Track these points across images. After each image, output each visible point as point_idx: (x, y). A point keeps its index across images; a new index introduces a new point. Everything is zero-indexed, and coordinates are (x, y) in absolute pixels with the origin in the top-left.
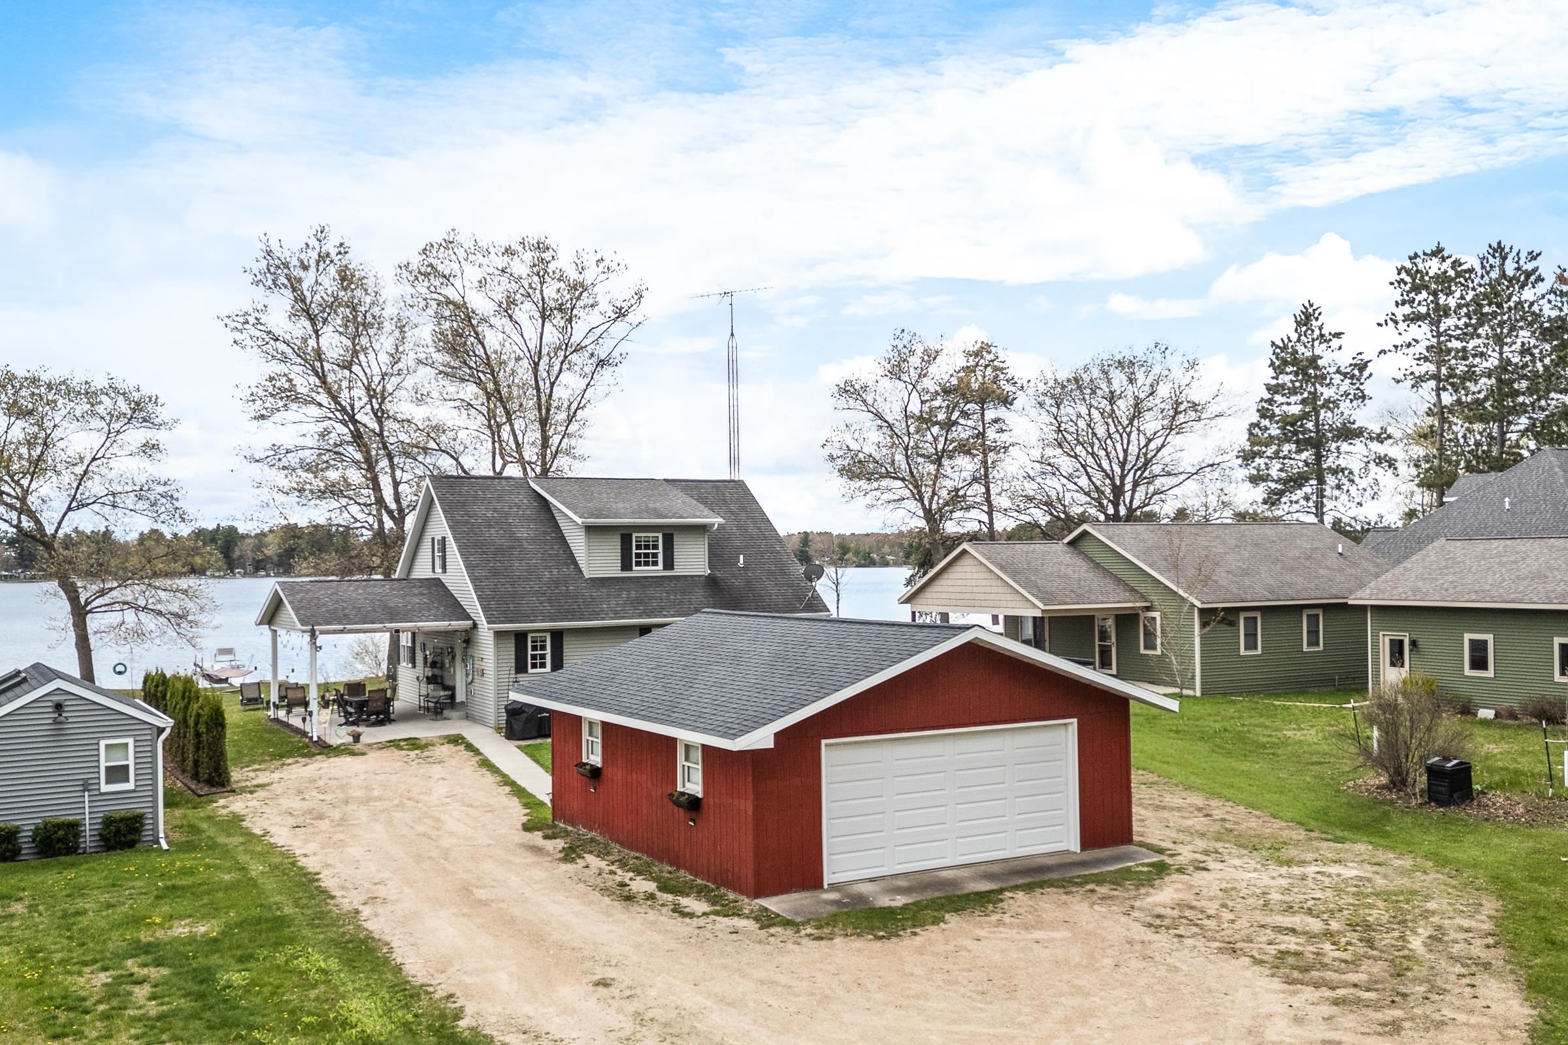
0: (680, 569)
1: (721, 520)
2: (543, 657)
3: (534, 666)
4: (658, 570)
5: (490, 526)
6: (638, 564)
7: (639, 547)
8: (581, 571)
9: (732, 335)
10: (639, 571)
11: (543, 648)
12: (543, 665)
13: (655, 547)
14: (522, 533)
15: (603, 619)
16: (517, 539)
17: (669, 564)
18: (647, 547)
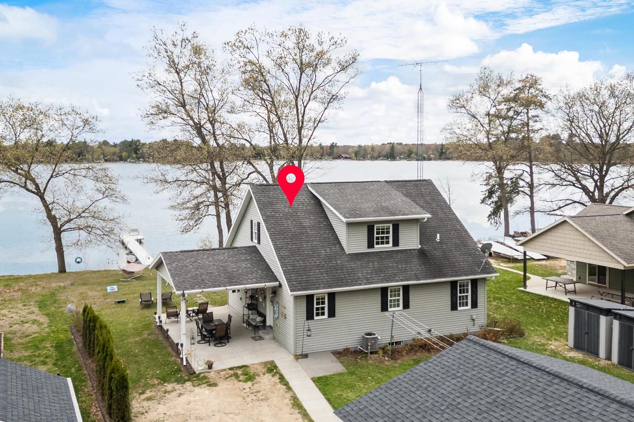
0: (402, 246)
1: (429, 216)
2: (323, 308)
3: (318, 315)
4: (389, 247)
5: (287, 219)
6: (378, 243)
7: (378, 233)
8: (343, 249)
9: (421, 89)
10: (378, 248)
11: (323, 303)
12: (323, 314)
13: (388, 232)
14: (307, 223)
15: (360, 284)
16: (304, 227)
17: (396, 243)
18: (383, 233)
